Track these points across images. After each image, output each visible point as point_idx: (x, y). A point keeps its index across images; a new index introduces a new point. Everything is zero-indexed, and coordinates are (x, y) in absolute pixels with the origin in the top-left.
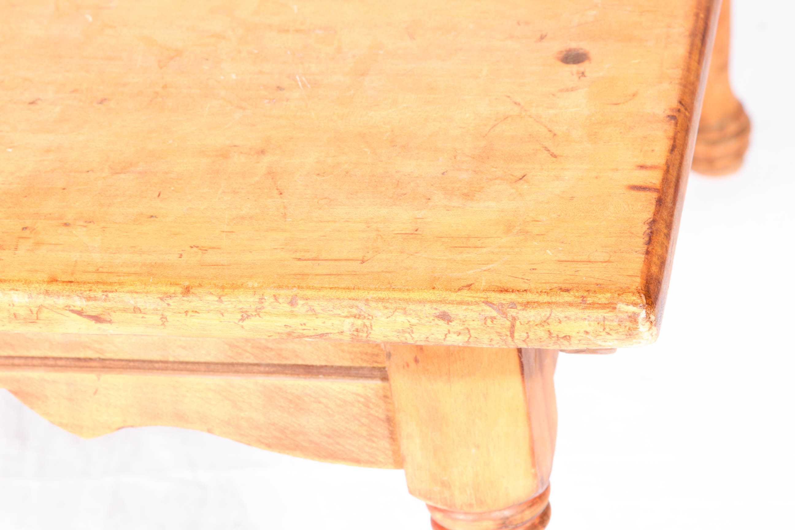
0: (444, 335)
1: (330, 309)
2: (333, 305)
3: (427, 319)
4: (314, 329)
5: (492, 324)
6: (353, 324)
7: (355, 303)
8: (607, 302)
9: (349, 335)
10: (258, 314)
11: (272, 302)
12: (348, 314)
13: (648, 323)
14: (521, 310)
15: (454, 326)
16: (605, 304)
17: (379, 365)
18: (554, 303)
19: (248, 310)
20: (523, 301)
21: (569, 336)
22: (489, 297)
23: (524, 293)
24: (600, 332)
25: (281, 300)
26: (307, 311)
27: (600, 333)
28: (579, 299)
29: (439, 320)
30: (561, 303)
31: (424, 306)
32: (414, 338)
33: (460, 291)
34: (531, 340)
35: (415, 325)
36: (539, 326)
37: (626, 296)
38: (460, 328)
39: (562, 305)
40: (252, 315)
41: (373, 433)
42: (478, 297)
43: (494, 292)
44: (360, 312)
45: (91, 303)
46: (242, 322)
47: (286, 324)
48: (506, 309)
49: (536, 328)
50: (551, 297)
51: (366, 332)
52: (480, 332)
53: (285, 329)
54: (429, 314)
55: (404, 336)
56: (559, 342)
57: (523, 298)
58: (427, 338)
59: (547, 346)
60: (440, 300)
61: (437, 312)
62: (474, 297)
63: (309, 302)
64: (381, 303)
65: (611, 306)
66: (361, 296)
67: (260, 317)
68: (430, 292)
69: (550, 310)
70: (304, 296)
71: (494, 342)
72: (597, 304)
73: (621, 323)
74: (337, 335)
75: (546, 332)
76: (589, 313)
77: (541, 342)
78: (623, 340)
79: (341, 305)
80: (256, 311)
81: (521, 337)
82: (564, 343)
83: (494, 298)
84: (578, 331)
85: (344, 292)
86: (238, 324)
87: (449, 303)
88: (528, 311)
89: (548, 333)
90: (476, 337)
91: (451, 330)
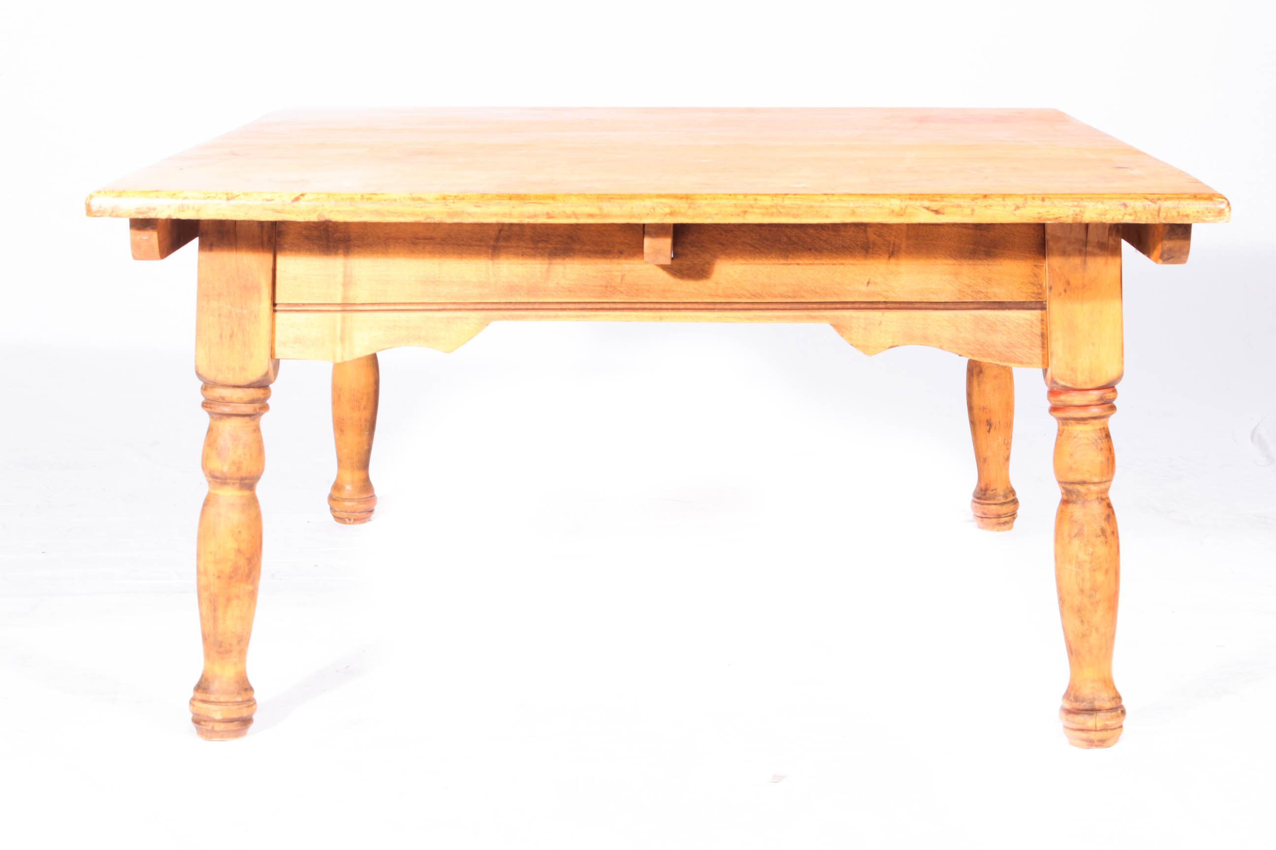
1: (1063, 203)
3: (1114, 207)
5: (1149, 209)
11: (1031, 200)
12: (1072, 206)
16: (1207, 198)
17: (1041, 300)
18: (1181, 198)
19: (1019, 205)
25: (1036, 199)
26: (1050, 205)
28: (1192, 196)
29: (1121, 207)
31: (1114, 200)
34: (1168, 218)
40: (1021, 207)
41: (1032, 344)
44: (1079, 204)
45: (934, 203)
48: (1155, 201)
50: (1178, 196)
54: (1116, 204)
57: (1165, 196)
60: (1121, 197)
61: (1120, 203)
63: (1051, 200)
64: (1091, 199)
65: (1210, 199)
67: (1024, 209)
68: (1116, 194)
71: (1149, 220)
72: (1203, 198)
73: (1216, 206)
74: (1065, 218)
78: (1216, 216)
80: (1023, 205)
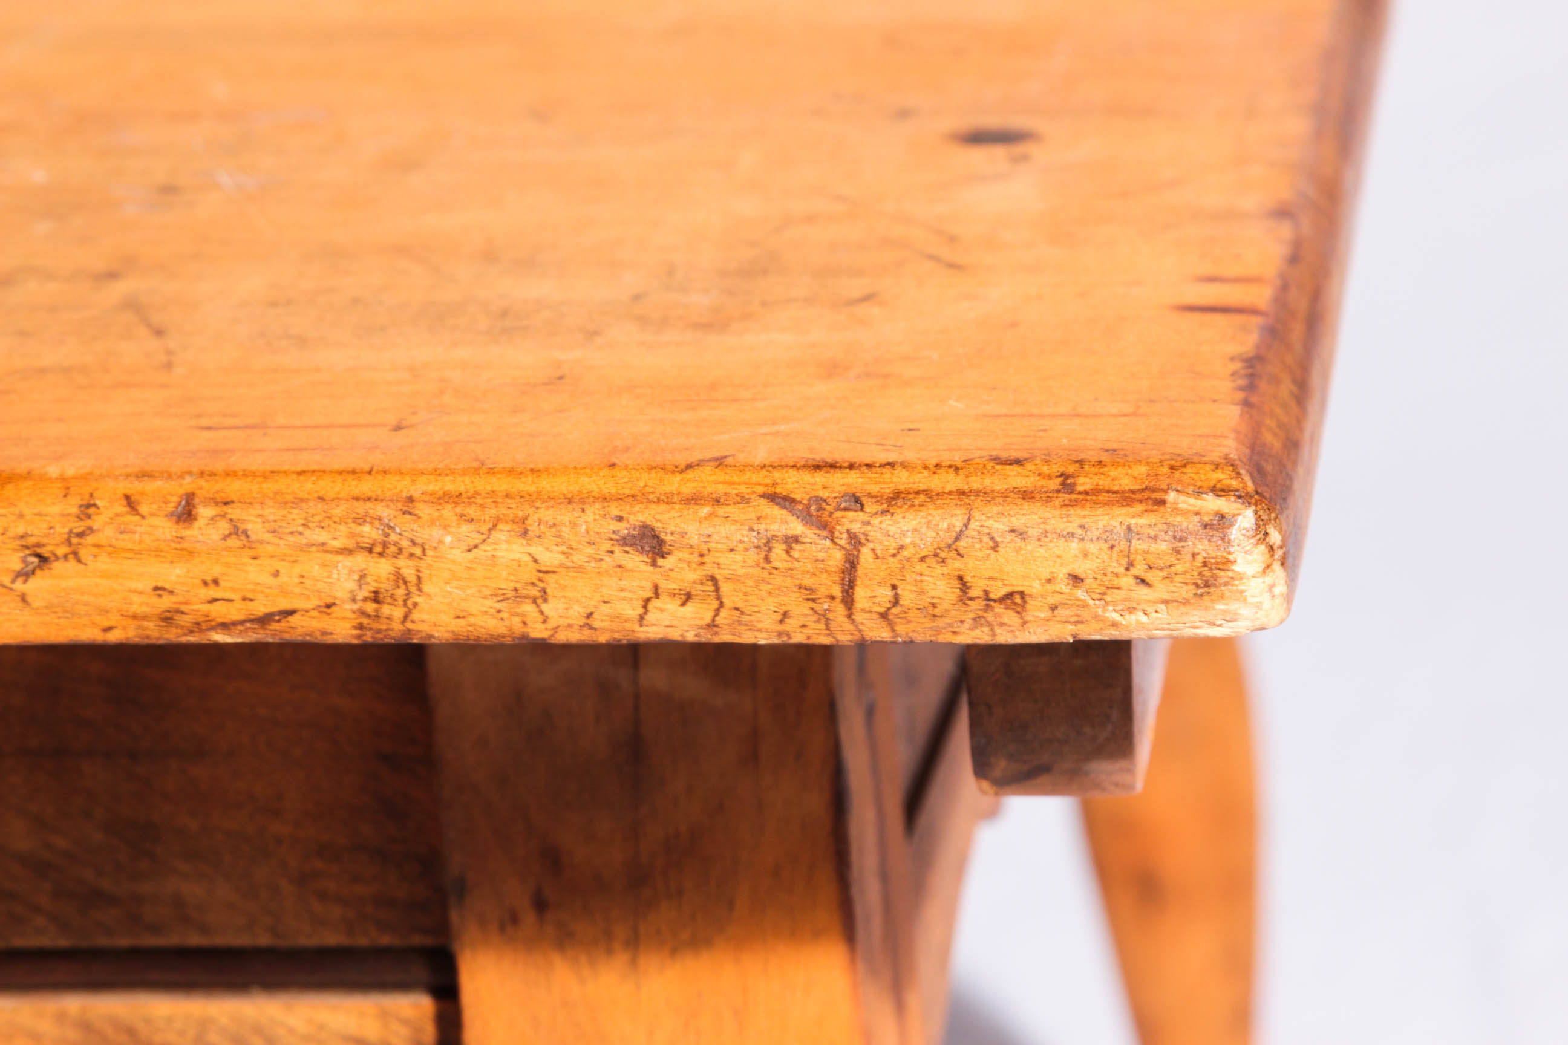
0: (641, 603)
1: (294, 529)
2: (303, 516)
3: (590, 550)
4: (244, 599)
5: (789, 559)
6: (362, 577)
7: (371, 508)
8: (1137, 487)
9: (353, 616)
10: (75, 554)
11: (117, 515)
12: (351, 544)
13: (1262, 548)
14: (876, 513)
15: (672, 570)
16: (1133, 492)
18: (977, 493)
19: (45, 541)
20: (882, 491)
21: (1022, 594)
22: (779, 481)
23: (887, 470)
24: (1117, 575)
25: (144, 509)
26: (225, 538)
27: (1115, 578)
28: (1051, 482)
29: (627, 552)
30: (998, 493)
31: (583, 510)
32: (547, 617)
33: (692, 469)
34: (906, 613)
35: (554, 572)
36: (931, 561)
37: (1194, 470)
38: (689, 576)
39: (1001, 497)
40: (56, 556)
42: (746, 483)
43: (795, 469)
44: (387, 535)
46: (25, 582)
47: (160, 584)
48: (831, 514)
49: (920, 567)
50: (967, 477)
51: (401, 603)
52: (749, 590)
53: (155, 600)
54: (598, 533)
55: (518, 610)
56: (990, 617)
57: (884, 483)
58: (590, 615)
59: (955, 633)
60: (632, 492)
61: (623, 528)
62: (733, 483)
63: (230, 511)
64: (453, 505)
65: (1149, 498)
66: (390, 489)
67: (79, 561)
68: (602, 474)
69: (964, 511)
70: (216, 496)
71: (791, 625)
72: (1108, 492)
73: (1182, 544)
74: (313, 618)
75: (952, 581)
76: (1084, 517)
77: (935, 616)
79: (329, 515)
80: (68, 542)
81: (874, 603)
82: (1005, 620)
83: (796, 485)
84: (1049, 577)
85: (340, 481)
86: (11, 589)
87: (659, 501)
88: (897, 517)
89: (956, 583)
90: (737, 609)
91: (664, 585)
